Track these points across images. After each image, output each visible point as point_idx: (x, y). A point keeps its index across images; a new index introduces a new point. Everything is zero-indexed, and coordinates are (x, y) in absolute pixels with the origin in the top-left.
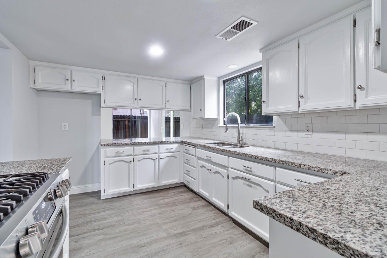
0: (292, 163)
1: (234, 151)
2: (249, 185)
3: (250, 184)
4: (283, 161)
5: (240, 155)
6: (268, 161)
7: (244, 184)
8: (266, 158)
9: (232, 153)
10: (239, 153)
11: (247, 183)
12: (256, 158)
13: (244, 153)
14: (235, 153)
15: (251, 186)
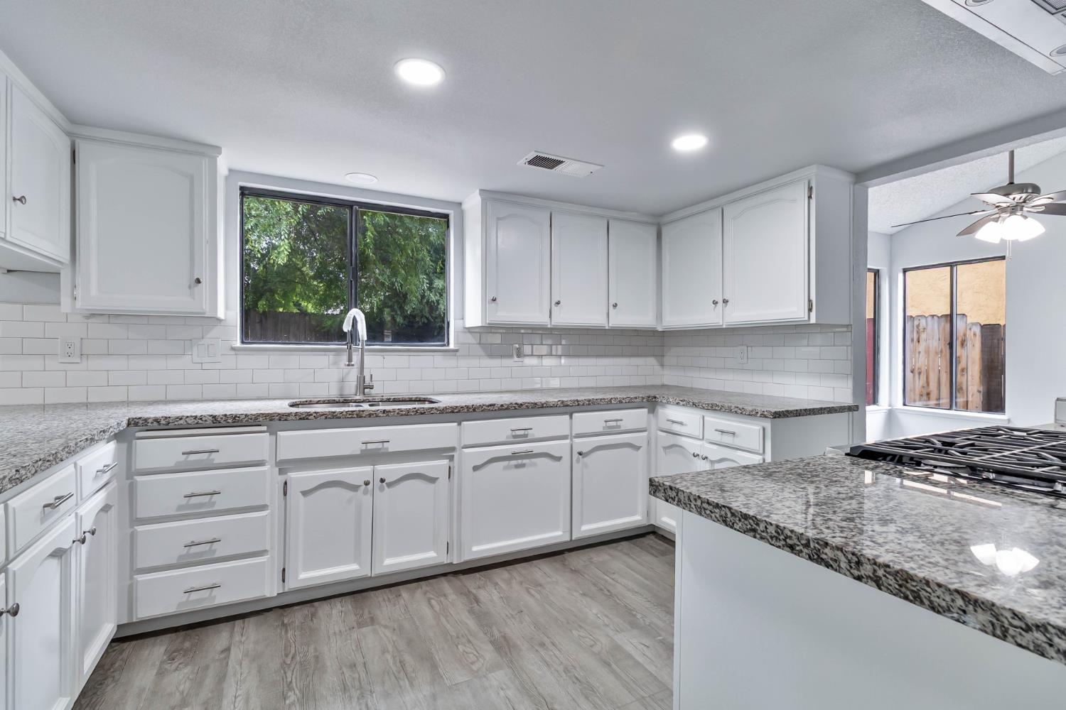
0: (601, 399)
1: (487, 404)
2: (517, 466)
3: (520, 461)
4: (589, 401)
5: (506, 409)
6: (567, 406)
7: (505, 468)
8: (563, 402)
9: (482, 411)
10: (502, 406)
11: (514, 462)
12: (545, 405)
13: (516, 404)
14: (491, 408)
15: (523, 466)
